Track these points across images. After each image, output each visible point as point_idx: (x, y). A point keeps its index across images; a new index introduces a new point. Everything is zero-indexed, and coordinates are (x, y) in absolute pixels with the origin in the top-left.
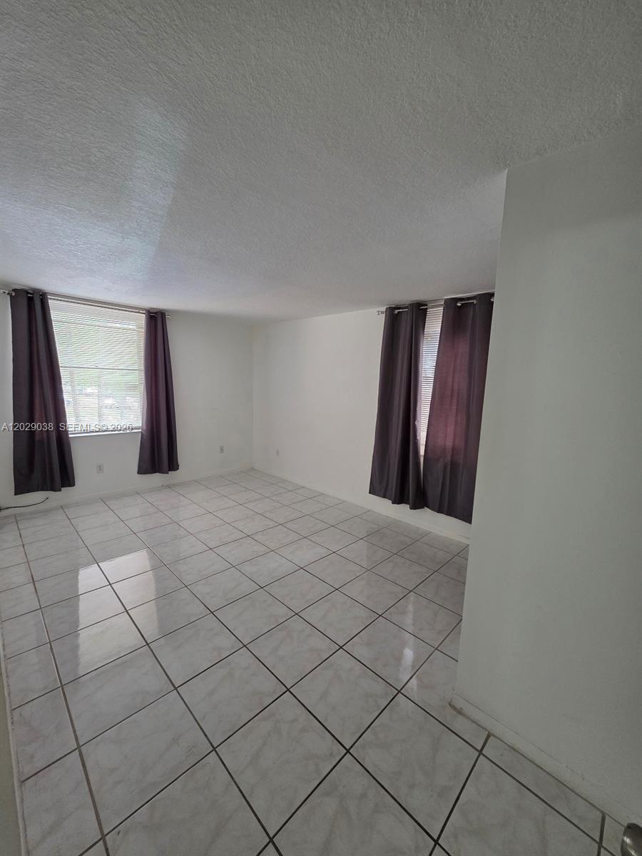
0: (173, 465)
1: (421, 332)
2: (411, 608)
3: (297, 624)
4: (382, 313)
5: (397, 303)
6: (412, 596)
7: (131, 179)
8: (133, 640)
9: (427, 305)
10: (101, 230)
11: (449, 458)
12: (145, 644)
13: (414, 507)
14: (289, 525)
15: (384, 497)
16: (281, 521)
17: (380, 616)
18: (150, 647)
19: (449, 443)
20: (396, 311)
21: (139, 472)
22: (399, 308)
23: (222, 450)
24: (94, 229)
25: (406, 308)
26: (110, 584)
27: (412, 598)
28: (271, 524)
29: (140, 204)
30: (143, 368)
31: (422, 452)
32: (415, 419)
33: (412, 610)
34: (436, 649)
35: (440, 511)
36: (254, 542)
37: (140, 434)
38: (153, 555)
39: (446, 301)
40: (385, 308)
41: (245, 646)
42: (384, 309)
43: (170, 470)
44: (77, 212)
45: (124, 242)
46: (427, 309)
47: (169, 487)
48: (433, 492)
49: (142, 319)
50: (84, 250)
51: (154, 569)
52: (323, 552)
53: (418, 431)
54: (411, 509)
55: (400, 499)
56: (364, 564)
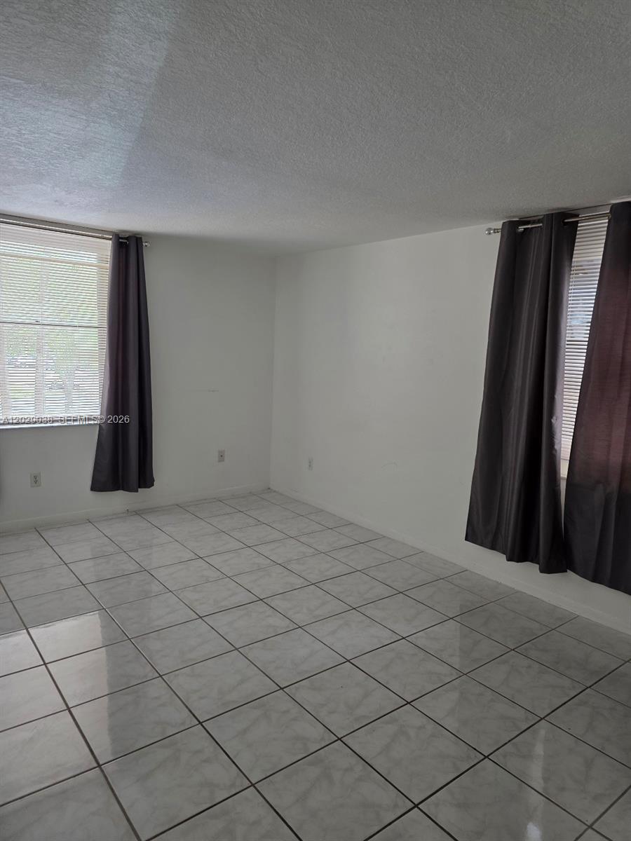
0: (145, 479)
1: (567, 263)
2: (539, 749)
3: (339, 757)
4: (496, 231)
5: (522, 214)
6: (543, 729)
7: (107, 32)
8: (77, 756)
9: (577, 216)
10: (56, 112)
11: (614, 484)
12: (95, 765)
13: (547, 569)
14: (326, 586)
15: (493, 547)
16: (313, 577)
17: (486, 757)
18: (102, 771)
19: (616, 458)
20: (521, 228)
21: (93, 489)
22: (528, 223)
23: (221, 457)
24: (47, 110)
25: (539, 221)
26: (45, 664)
27: (542, 733)
28: (299, 582)
29: (117, 69)
30: (105, 324)
31: (564, 471)
32: (551, 413)
33: (542, 753)
34: (590, 827)
35: (596, 578)
36: (270, 611)
37: (98, 426)
38: (109, 620)
39: (615, 208)
40: (501, 222)
41: (253, 785)
42: (498, 225)
43: (140, 487)
44: (25, 86)
45: (88, 129)
46: (577, 222)
47: (138, 513)
48: (583, 544)
49: (107, 246)
50: (30, 143)
51: (109, 644)
52: (386, 636)
53: (557, 436)
54: (542, 571)
55: (520, 552)
56: (455, 661)
